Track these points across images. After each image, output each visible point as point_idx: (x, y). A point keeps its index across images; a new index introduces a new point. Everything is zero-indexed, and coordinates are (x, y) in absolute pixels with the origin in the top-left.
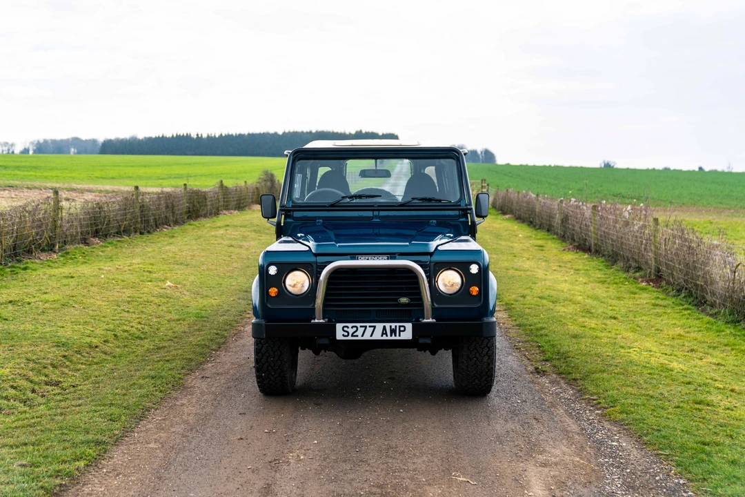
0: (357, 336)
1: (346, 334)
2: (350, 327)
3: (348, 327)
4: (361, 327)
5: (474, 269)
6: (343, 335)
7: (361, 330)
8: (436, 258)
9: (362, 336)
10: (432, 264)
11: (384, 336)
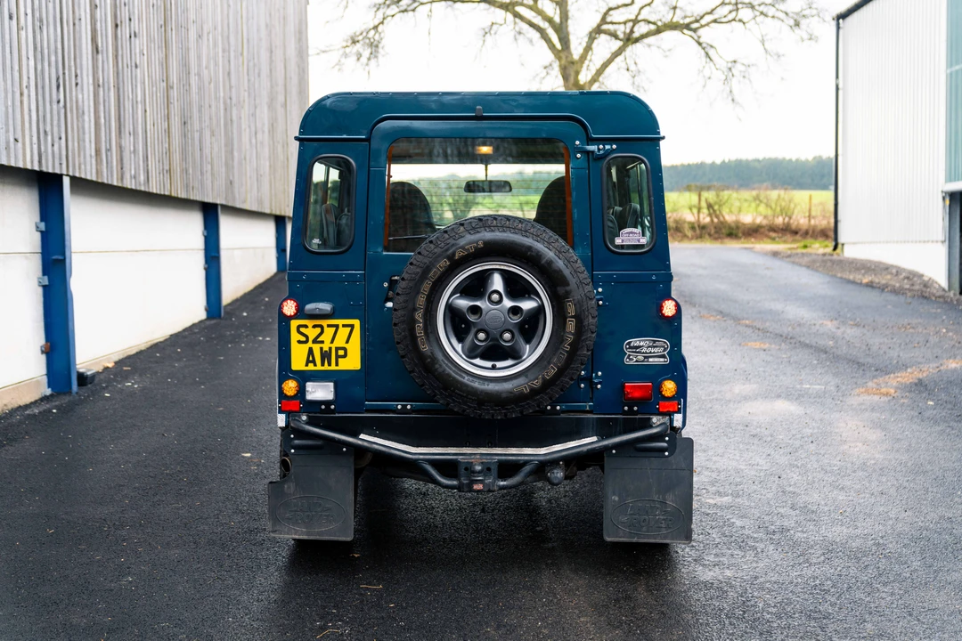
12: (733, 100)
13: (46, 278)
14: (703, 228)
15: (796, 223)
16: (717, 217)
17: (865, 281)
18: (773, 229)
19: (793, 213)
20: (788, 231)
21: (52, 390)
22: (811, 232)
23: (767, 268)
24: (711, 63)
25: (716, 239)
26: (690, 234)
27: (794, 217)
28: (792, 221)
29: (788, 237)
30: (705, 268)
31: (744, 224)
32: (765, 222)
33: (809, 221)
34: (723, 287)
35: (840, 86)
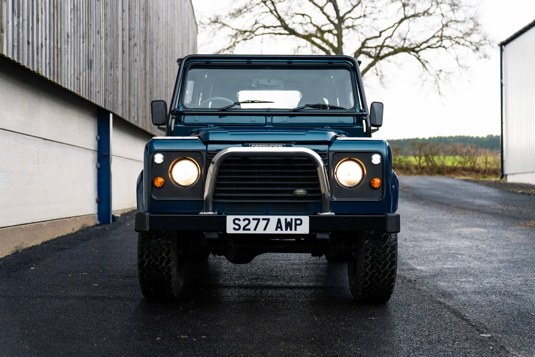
0: (249, 230)
1: (237, 227)
2: (242, 219)
3: (239, 220)
4: (254, 219)
5: (376, 159)
6: (234, 229)
7: (253, 224)
8: (334, 148)
9: (255, 229)
10: (331, 154)
11: (279, 230)
12: (440, 93)
13: (99, 164)
14: (423, 168)
15: (478, 166)
16: (431, 162)
17: (520, 191)
18: (464, 169)
19: (476, 160)
20: (473, 170)
21: (100, 222)
22: (487, 172)
23: (463, 186)
24: (427, 72)
25: (430, 175)
26: (415, 171)
27: (477, 162)
28: (476, 165)
29: (474, 174)
30: (427, 185)
31: (447, 167)
32: (459, 165)
33: (486, 165)
34: (438, 193)
35: (504, 83)
